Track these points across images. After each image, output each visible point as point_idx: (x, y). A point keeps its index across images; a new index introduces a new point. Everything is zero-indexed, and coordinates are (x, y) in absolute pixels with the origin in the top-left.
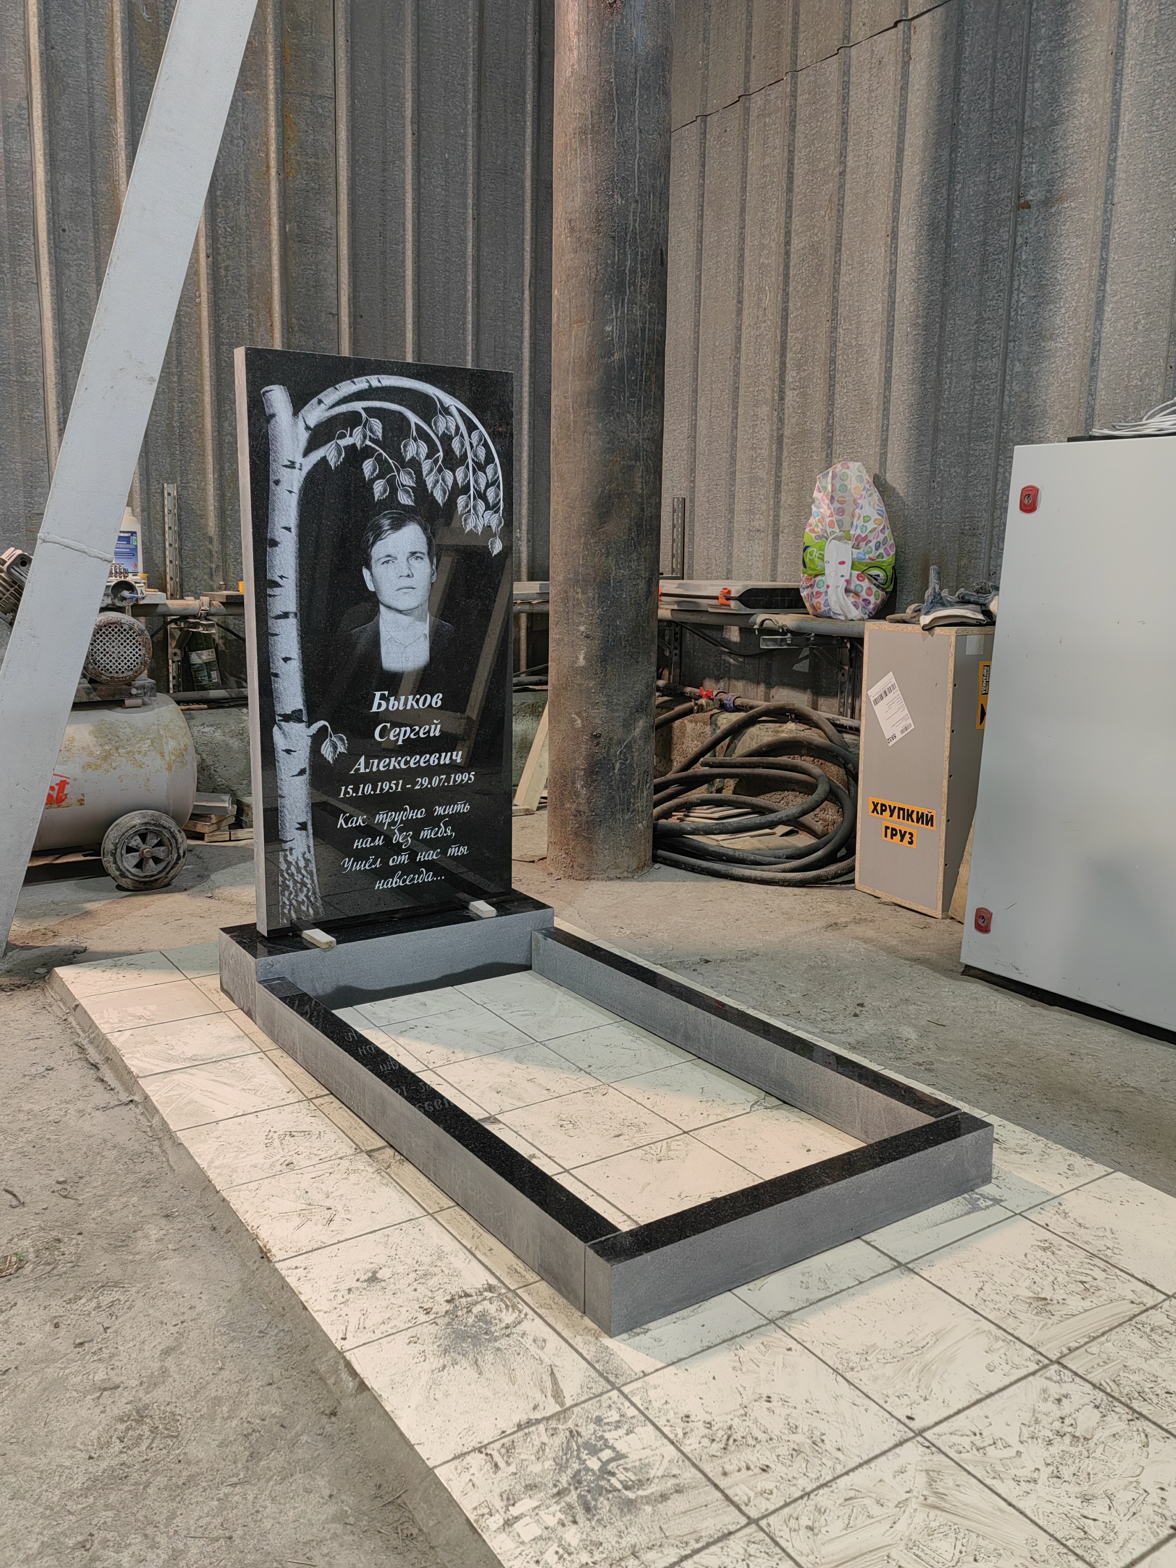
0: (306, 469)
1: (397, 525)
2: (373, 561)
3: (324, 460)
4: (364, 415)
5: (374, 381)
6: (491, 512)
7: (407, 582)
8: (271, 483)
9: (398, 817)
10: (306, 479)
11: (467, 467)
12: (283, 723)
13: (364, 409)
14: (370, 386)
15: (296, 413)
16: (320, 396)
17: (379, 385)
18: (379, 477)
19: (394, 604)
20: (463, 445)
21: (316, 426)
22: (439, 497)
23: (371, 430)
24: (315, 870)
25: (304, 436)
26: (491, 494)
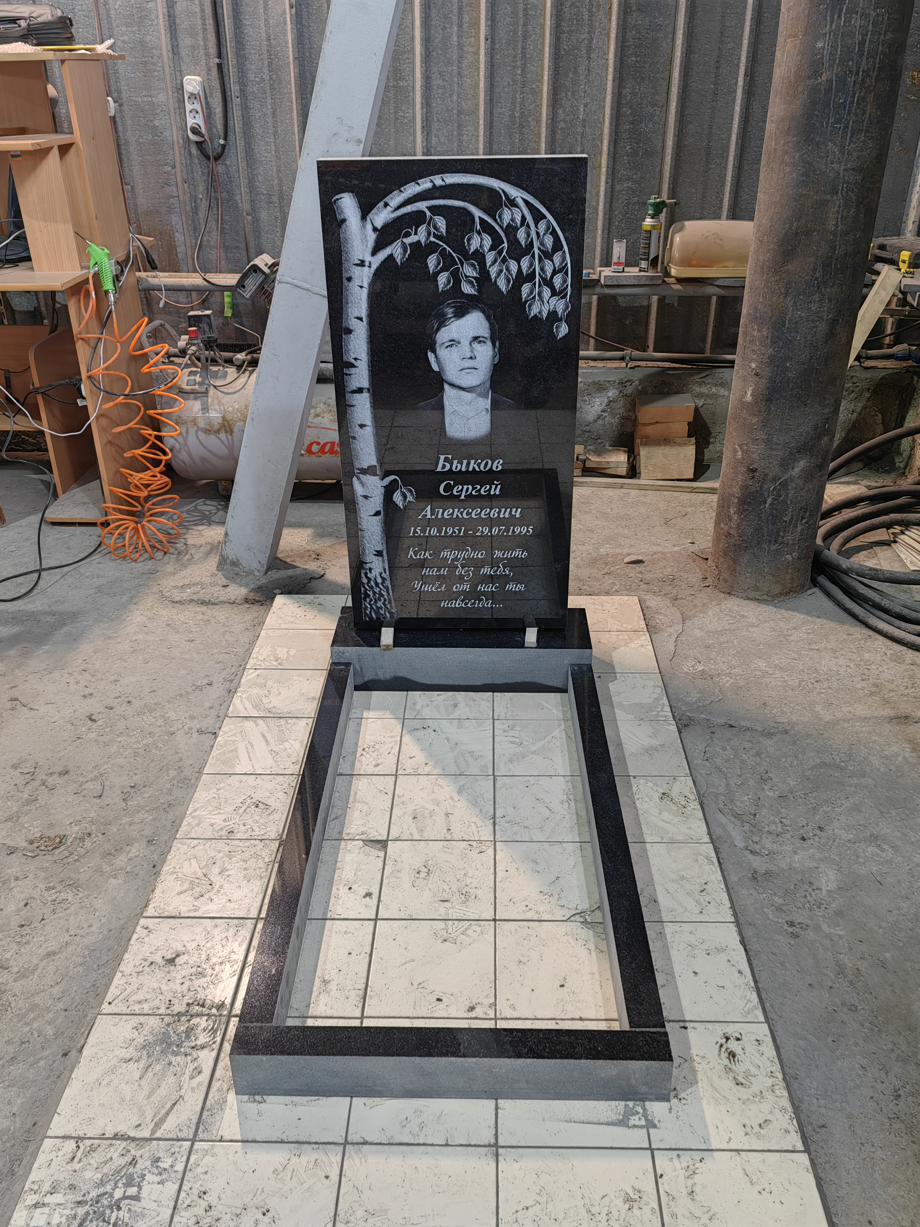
0: (374, 266)
1: (460, 313)
2: (437, 345)
3: (391, 257)
4: (428, 214)
5: (438, 181)
6: (557, 298)
7: (470, 363)
8: (344, 280)
9: (462, 555)
10: (375, 274)
11: (533, 256)
12: (361, 475)
13: (427, 207)
14: (434, 185)
15: (364, 217)
16: (386, 200)
17: (443, 184)
18: (442, 271)
19: (458, 382)
20: (528, 234)
21: (383, 227)
22: (502, 284)
23: (435, 228)
24: (390, 586)
25: (372, 237)
26: (557, 281)
